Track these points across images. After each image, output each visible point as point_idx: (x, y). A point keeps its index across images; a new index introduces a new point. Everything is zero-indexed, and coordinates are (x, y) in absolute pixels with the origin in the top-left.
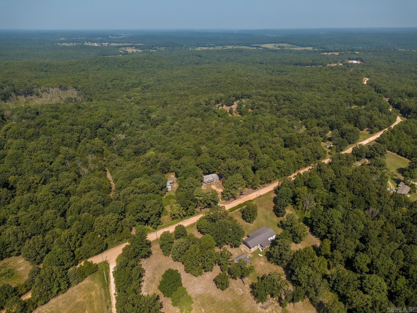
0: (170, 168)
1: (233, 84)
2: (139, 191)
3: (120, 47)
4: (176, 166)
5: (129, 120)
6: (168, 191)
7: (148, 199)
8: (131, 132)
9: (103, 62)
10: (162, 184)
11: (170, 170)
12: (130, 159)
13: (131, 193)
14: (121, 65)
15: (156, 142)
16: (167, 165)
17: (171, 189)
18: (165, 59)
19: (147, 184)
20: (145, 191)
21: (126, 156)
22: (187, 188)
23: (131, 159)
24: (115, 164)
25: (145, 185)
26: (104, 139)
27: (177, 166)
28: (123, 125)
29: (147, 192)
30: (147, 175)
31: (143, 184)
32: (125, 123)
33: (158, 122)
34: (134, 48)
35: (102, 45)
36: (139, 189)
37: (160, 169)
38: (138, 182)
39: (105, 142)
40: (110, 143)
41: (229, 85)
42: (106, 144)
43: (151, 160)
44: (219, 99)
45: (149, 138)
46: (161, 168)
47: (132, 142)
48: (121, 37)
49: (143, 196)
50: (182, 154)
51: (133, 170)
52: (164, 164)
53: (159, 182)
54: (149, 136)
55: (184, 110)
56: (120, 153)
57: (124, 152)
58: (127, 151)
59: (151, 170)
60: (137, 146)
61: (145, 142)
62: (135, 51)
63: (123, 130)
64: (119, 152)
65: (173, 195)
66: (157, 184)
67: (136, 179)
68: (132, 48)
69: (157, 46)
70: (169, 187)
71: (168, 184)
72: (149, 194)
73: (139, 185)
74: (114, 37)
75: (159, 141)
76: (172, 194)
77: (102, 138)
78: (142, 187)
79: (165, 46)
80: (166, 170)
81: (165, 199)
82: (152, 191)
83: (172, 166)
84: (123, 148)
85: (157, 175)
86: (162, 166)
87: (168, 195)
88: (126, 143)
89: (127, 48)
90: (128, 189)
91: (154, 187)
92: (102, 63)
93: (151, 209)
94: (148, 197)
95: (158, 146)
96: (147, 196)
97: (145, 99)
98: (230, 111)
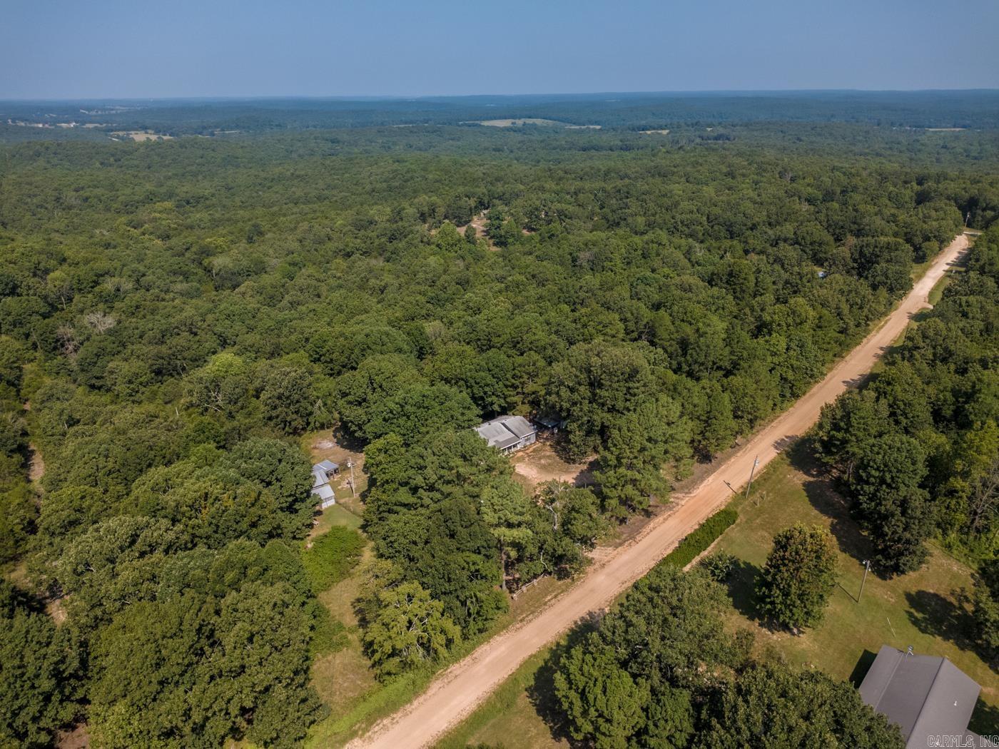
0: (311, 414)
1: (447, 182)
2: (170, 536)
3: (112, 131)
4: (344, 395)
5: (133, 272)
6: (319, 513)
7: (230, 576)
8: (137, 307)
9: (55, 153)
10: (293, 481)
11: (311, 419)
12: (138, 397)
13: (122, 549)
14: (112, 159)
15: (238, 326)
16: (298, 401)
17: (332, 502)
18: (242, 147)
19: (216, 490)
20: (207, 530)
21: (121, 388)
22: (431, 488)
23: (143, 398)
24: (65, 417)
25: (206, 496)
26: (27, 336)
27: (350, 398)
28: (108, 285)
29: (217, 536)
30: (212, 445)
31: (191, 495)
32: (116, 280)
33: (240, 279)
34: (153, 132)
35: (57, 127)
36: (174, 521)
37: (270, 419)
38: (167, 486)
39: (35, 347)
40: (55, 348)
41: (437, 184)
42: (39, 354)
43: (227, 385)
44: (426, 209)
45: (210, 317)
46: (274, 413)
47: (141, 337)
48: (114, 112)
49: (194, 561)
50: (357, 351)
51: (147, 433)
52: (288, 398)
53: (279, 474)
54: (210, 311)
55: (321, 242)
56: (93, 381)
57: (112, 372)
58: (121, 368)
59: (229, 425)
60: (164, 349)
61: (196, 334)
62: (154, 138)
63: (109, 301)
64: (90, 375)
65: (350, 528)
66: (269, 484)
67: (157, 473)
68: (147, 133)
69: (216, 127)
70: (325, 493)
71: (320, 478)
72: (232, 545)
73: (169, 499)
74: (94, 113)
75: (252, 322)
76: (342, 522)
77: (22, 331)
78: (191, 507)
79: (237, 127)
80: (299, 422)
81: (315, 549)
82: (244, 525)
83: (320, 402)
84: (107, 358)
85: (265, 441)
86: (275, 408)
87: (326, 530)
88: (119, 341)
89: (133, 132)
90: (108, 531)
91: (257, 499)
92: (52, 155)
93: (254, 652)
94: (229, 565)
95: (251, 338)
96: (219, 557)
97: (192, 227)
98: (468, 237)
